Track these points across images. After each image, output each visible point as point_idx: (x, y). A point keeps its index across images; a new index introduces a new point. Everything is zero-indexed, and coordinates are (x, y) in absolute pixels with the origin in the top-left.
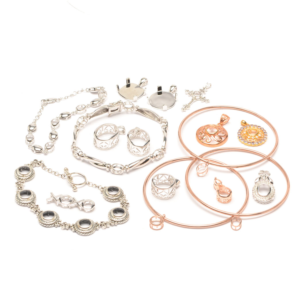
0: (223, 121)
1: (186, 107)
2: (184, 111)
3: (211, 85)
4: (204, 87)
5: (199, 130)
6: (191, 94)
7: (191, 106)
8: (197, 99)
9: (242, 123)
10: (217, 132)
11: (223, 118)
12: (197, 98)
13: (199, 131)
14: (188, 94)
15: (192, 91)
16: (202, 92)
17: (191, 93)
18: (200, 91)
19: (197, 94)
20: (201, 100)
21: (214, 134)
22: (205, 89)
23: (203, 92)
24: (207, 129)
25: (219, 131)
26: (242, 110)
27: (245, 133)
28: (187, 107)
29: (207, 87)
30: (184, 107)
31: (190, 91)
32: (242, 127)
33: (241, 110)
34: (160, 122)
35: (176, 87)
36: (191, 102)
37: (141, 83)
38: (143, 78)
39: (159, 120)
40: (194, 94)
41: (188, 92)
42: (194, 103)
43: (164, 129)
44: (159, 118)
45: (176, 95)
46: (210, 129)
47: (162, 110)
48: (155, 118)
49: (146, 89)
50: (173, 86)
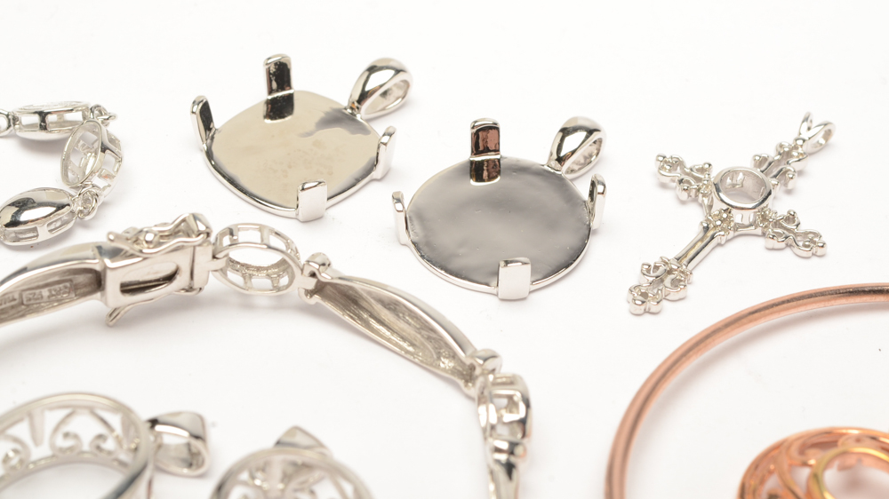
1: (660, 279)
2: (647, 312)
3: (828, 135)
4: (788, 141)
5: (759, 468)
6: (695, 185)
7: (694, 277)
8: (737, 227)
12: (737, 217)
13: (762, 481)
14: (674, 185)
15: (702, 170)
16: (774, 181)
17: (698, 180)
18: (757, 172)
19: (737, 190)
20: (764, 234)
22: (788, 154)
23: (781, 174)
24: (827, 465)
28: (668, 281)
29: (807, 148)
30: (645, 281)
31: (689, 165)
34: (473, 391)
35: (595, 136)
36: (700, 245)
37: (364, 96)
38: (379, 65)
39: (467, 374)
40: (718, 190)
41: (678, 174)
42: (719, 250)
43: (498, 450)
44: (468, 361)
45: (600, 188)
46: (842, 468)
47: (495, 291)
48: (439, 358)
49: (390, 135)
50: (575, 130)
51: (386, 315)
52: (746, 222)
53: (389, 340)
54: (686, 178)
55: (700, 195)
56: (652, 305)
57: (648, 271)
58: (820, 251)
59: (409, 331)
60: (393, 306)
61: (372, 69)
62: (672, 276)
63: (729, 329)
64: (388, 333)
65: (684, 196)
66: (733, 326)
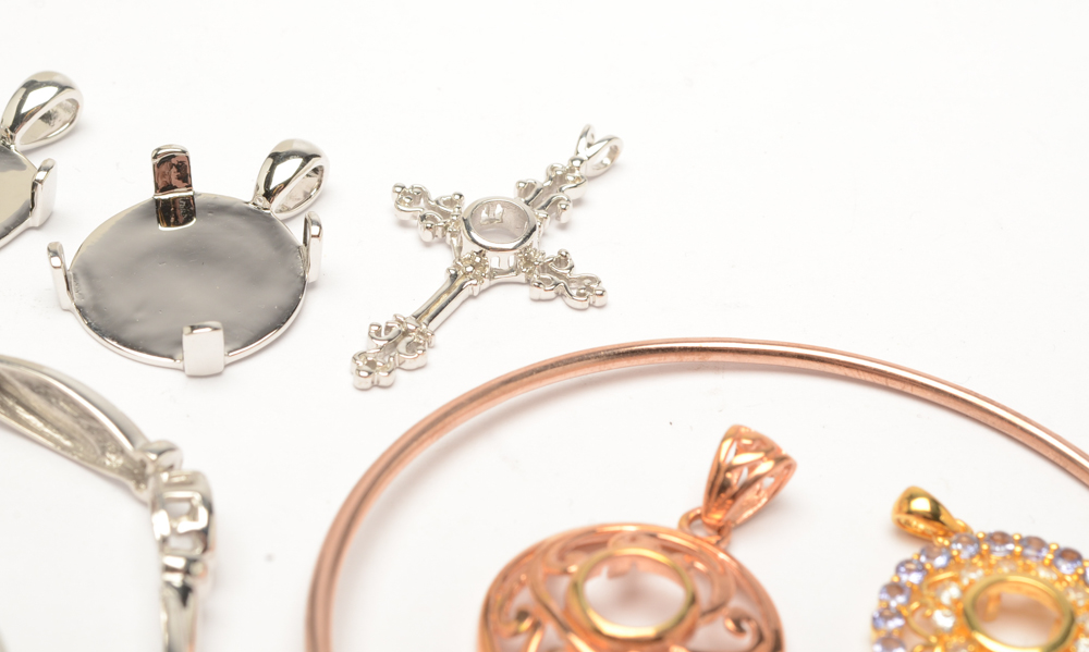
0: (734, 497)
1: (393, 343)
2: (376, 385)
3: (614, 152)
4: (562, 161)
5: (507, 579)
6: (441, 221)
7: (439, 339)
8: (493, 273)
9: (904, 518)
10: (681, 619)
11: (731, 468)
12: (493, 260)
13: (511, 596)
14: (416, 222)
15: (451, 202)
16: (542, 214)
17: (446, 215)
18: (521, 203)
19: (495, 227)
20: (528, 282)
21: (659, 639)
22: (562, 179)
23: (550, 205)
24: (590, 572)
25: (705, 595)
26: (898, 385)
27: (944, 620)
28: (402, 346)
29: (586, 170)
30: (374, 347)
31: (434, 197)
32: (909, 551)
33: (881, 381)
34: (146, 494)
35: (314, 163)
36: (446, 297)
37: (19, 120)
38: (39, 80)
39: (137, 474)
40: (468, 229)
41: (421, 207)
42: (471, 304)
43: (169, 569)
44: (138, 457)
45: (314, 230)
46: (613, 575)
47: (180, 366)
48: (103, 454)
49: (48, 170)
50: (287, 156)
51: (35, 400)
52: (505, 267)
53: (41, 433)
54: (429, 213)
55: (448, 235)
56: (381, 376)
57: (378, 333)
58: (599, 301)
59: (65, 420)
60: (43, 390)
61: (31, 85)
62: (408, 339)
63: (474, 404)
64: (39, 424)
65: (428, 235)
66: (481, 401)
